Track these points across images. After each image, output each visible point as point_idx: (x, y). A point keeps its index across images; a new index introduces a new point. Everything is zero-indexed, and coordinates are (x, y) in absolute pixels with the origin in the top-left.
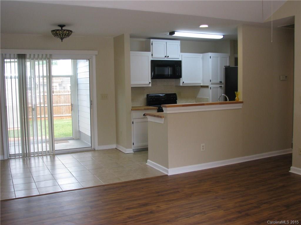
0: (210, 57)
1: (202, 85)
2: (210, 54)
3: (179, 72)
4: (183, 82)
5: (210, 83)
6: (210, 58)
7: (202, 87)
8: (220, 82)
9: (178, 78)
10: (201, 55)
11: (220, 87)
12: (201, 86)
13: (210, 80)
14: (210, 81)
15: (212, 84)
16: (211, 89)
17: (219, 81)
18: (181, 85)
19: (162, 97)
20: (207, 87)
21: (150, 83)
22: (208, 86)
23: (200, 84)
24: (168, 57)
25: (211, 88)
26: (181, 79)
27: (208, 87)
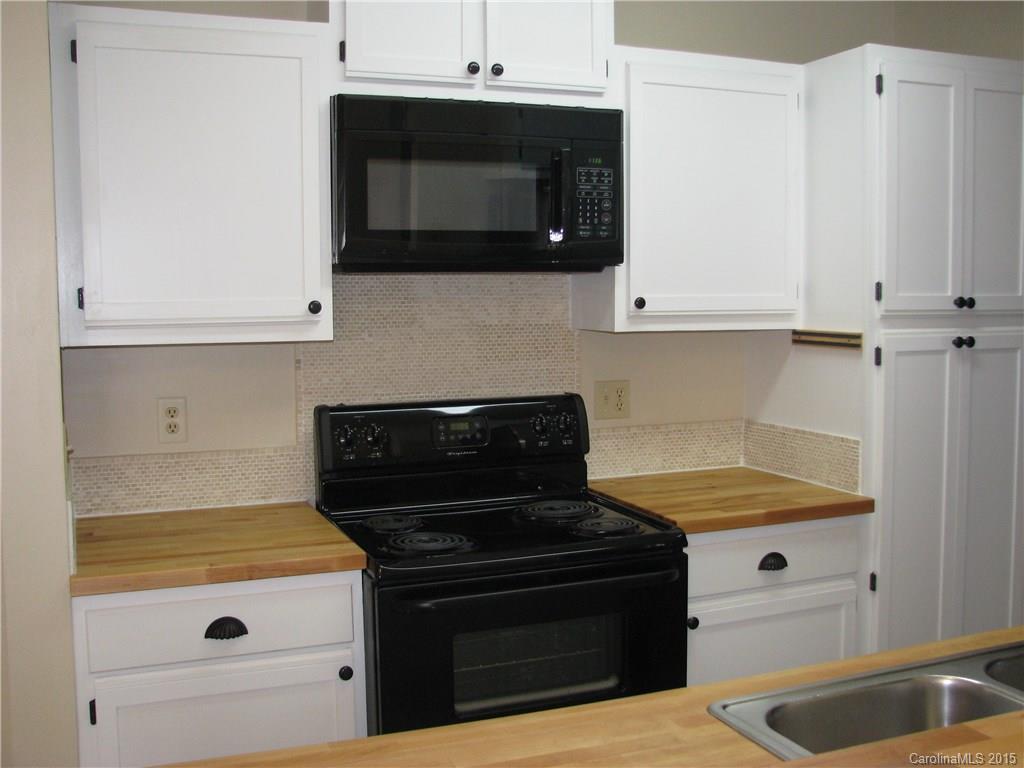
0: (879, 79)
1: (800, 326)
2: (876, 57)
3: (601, 212)
4: (640, 303)
5: (878, 310)
6: (880, 90)
7: (801, 338)
8: (961, 303)
9: (598, 268)
10: (798, 71)
11: (959, 343)
12: (795, 332)
13: (879, 286)
14: (879, 297)
15: (890, 319)
16: (878, 362)
17: (951, 293)
18: (621, 324)
19: (454, 426)
20: (849, 342)
21: (315, 308)
22: (858, 337)
23: (787, 316)
24: (497, 70)
25: (878, 351)
26: (620, 270)
27: (858, 346)
